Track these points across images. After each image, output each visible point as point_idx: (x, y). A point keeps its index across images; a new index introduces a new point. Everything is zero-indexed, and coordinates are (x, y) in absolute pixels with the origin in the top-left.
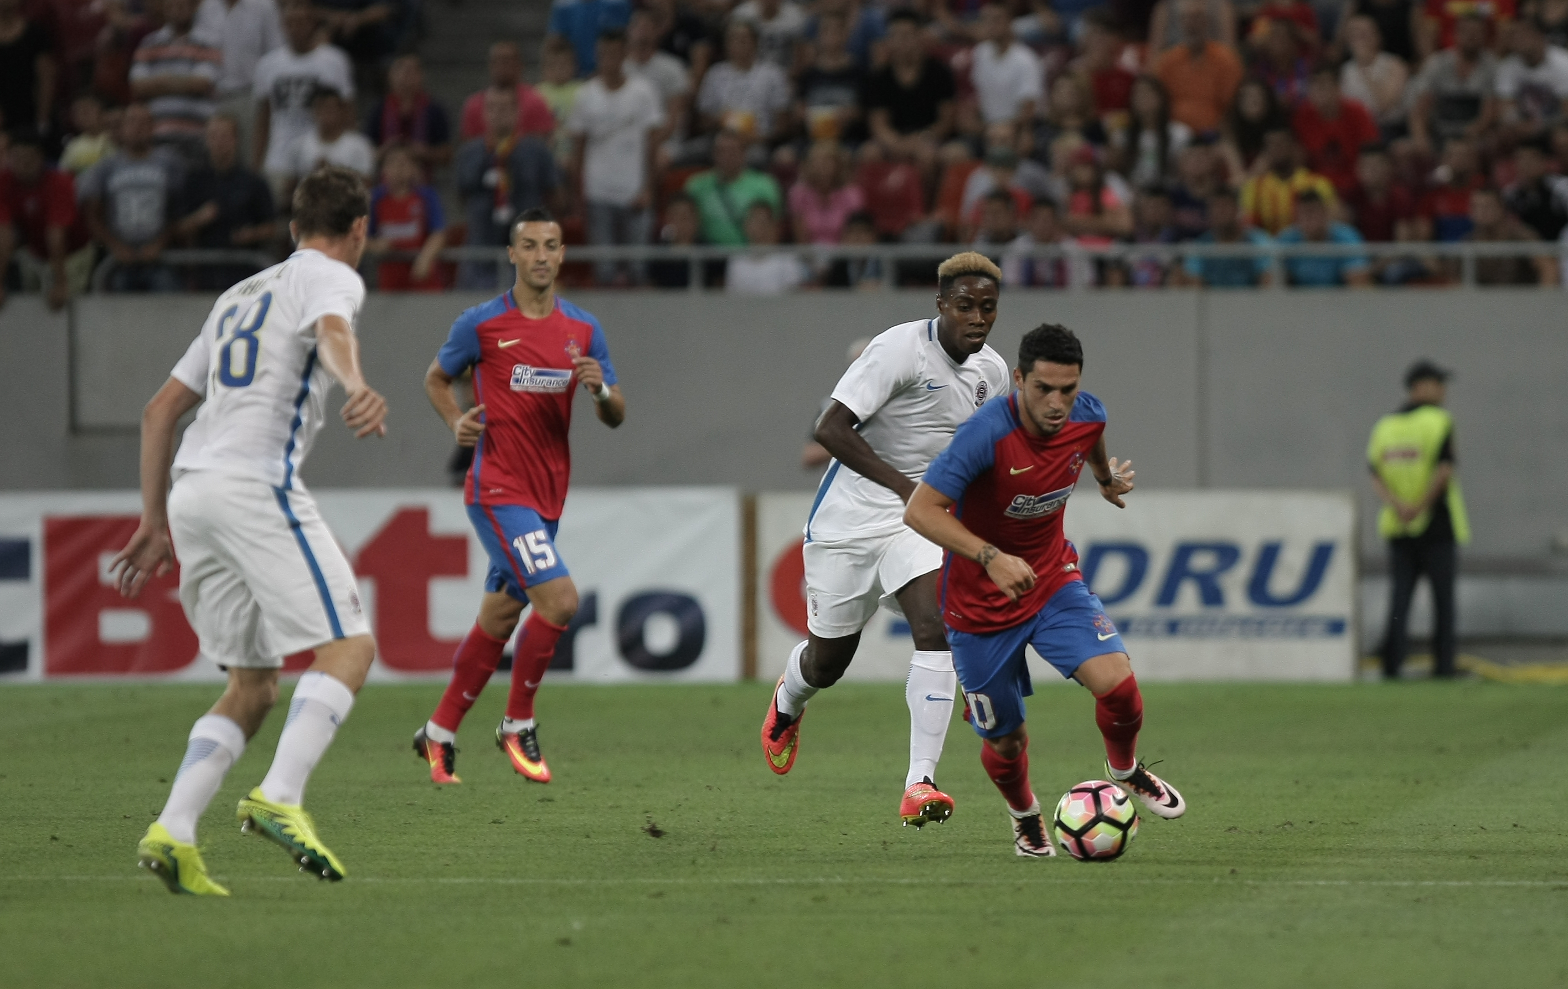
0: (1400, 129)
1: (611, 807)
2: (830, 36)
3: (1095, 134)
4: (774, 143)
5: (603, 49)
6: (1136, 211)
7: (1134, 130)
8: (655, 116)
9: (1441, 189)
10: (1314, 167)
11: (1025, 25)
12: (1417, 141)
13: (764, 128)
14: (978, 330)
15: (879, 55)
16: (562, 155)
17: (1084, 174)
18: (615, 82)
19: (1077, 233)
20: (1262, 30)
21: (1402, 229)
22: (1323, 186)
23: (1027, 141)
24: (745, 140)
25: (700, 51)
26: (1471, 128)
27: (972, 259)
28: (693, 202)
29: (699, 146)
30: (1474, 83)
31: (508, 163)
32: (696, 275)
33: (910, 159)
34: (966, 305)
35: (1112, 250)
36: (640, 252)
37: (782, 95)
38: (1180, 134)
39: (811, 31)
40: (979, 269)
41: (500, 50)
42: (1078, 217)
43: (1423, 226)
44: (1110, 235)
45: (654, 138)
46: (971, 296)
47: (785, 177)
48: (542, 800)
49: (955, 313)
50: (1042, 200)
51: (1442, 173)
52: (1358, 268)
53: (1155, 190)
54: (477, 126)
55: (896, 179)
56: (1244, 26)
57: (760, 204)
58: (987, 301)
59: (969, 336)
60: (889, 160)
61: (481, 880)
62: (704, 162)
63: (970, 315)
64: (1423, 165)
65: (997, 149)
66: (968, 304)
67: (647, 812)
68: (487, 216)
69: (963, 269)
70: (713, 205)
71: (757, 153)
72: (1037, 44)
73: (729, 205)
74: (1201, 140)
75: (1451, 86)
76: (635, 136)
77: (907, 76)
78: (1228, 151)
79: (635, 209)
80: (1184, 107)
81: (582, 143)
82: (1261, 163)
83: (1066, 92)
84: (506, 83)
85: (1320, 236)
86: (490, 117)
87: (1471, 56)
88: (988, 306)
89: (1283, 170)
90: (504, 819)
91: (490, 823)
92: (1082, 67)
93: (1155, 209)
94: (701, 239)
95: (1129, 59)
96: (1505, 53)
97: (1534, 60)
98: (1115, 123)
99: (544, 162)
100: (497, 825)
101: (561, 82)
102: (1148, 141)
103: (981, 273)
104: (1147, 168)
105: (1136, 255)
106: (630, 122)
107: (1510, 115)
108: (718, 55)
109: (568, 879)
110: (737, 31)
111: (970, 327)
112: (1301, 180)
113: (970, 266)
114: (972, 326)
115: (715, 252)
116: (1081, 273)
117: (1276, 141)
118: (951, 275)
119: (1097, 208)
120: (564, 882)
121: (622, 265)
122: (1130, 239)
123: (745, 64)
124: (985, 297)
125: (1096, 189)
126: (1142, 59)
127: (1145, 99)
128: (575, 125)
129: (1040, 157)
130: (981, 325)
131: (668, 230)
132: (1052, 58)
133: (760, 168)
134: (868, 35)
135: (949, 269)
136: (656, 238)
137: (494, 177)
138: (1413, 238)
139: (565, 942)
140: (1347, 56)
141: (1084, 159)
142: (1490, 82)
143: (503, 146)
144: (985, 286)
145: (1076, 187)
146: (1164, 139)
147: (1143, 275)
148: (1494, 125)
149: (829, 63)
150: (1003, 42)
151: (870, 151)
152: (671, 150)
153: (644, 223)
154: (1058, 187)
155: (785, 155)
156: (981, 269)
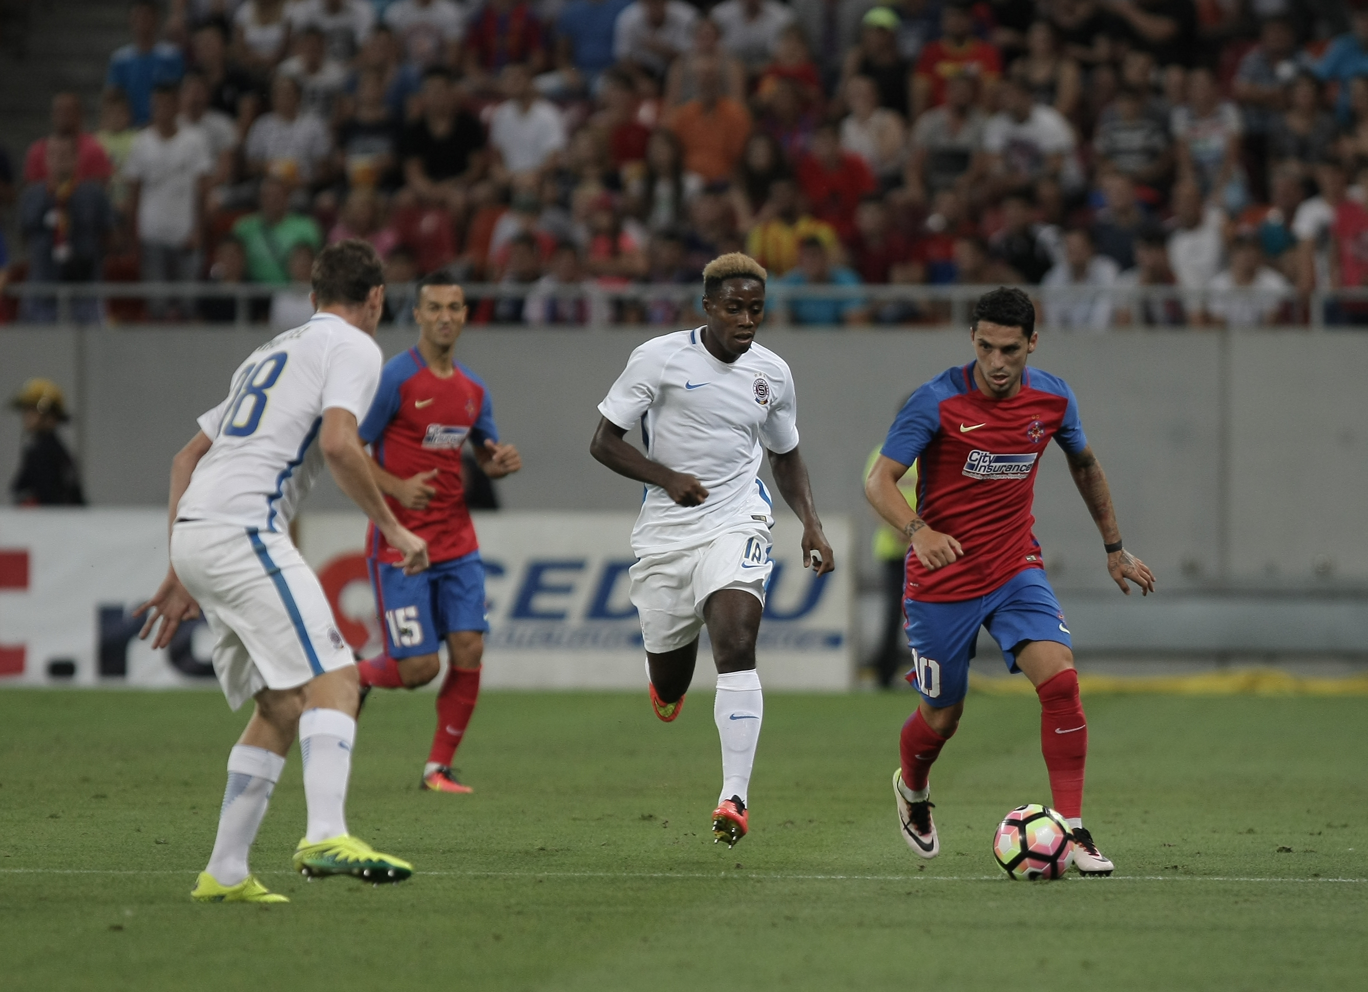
0: (895, 181)
1: (160, 803)
2: (368, 89)
3: (613, 182)
4: (316, 188)
5: (157, 103)
6: (651, 254)
7: (651, 179)
8: (204, 163)
9: (932, 237)
10: (818, 214)
11: (549, 82)
12: (912, 192)
13: (307, 175)
14: (747, 332)
15: (414, 109)
16: (119, 199)
17: (604, 220)
18: (168, 131)
19: (597, 274)
20: (770, 89)
21: (898, 273)
22: (825, 233)
23: (550, 191)
24: (287, 186)
25: (247, 104)
26: (962, 180)
27: (740, 261)
28: (240, 244)
29: (245, 191)
30: (964, 138)
31: (67, 205)
32: (242, 312)
33: (441, 205)
34: (735, 308)
35: (630, 291)
36: (190, 289)
37: (323, 146)
38: (693, 183)
39: (351, 85)
40: (747, 271)
41: (62, 102)
42: (598, 259)
43: (916, 270)
44: (628, 277)
45: (204, 185)
46: (740, 298)
47: (326, 221)
48: (96, 797)
49: (723, 314)
50: (564, 244)
51: (935, 222)
52: (854, 310)
53: (670, 235)
54: (40, 172)
55: (428, 223)
56: (752, 84)
57: (303, 247)
58: (756, 303)
59: (738, 337)
60: (422, 206)
61: (40, 871)
62: (249, 206)
63: (740, 317)
64: (918, 213)
65: (523, 196)
66: (738, 305)
67: (194, 808)
68: (48, 254)
69: (732, 271)
70: (258, 246)
71: (299, 198)
72: (560, 100)
73: (272, 246)
74: (713, 189)
75: (943, 141)
76: (186, 181)
77: (441, 128)
78: (738, 200)
79: (186, 250)
80: (697, 158)
81: (136, 188)
82: (769, 209)
83: (585, 145)
84: (70, 131)
85: (822, 278)
86: (52, 163)
87: (962, 112)
88: (756, 308)
89: (789, 217)
90: (61, 814)
91: (47, 818)
92: (603, 121)
93: (667, 253)
94: (246, 276)
95: (646, 113)
96: (994, 109)
97: (1021, 117)
98: (632, 175)
99: (102, 204)
100: (54, 820)
101: (118, 130)
102: (663, 190)
103: (749, 275)
104: (663, 215)
105: (652, 294)
106: (183, 168)
107: (997, 168)
108: (264, 107)
109: (120, 870)
110: (281, 86)
111: (739, 329)
112: (805, 227)
113: (739, 268)
114: (742, 328)
115: (262, 289)
116: (599, 311)
117: (781, 191)
118: (720, 277)
119: (615, 250)
120: (117, 872)
121: (174, 302)
122: (646, 279)
123: (290, 115)
124: (753, 299)
125: (615, 233)
126: (659, 114)
127: (660, 151)
128: (131, 170)
129: (564, 204)
130: (749, 327)
131: (217, 269)
132: (573, 113)
133: (305, 211)
134: (404, 90)
135: (717, 271)
136: (204, 276)
137: (53, 218)
138: (910, 281)
139: (119, 928)
140: (846, 113)
141: (604, 206)
142: (980, 137)
143: (63, 189)
144: (753, 288)
145: (596, 232)
146: (678, 189)
147: (658, 313)
148: (982, 177)
149: (367, 114)
150: (525, 100)
151: (404, 197)
152: (219, 197)
153: (195, 262)
154: (580, 234)
155: (326, 200)
156: (750, 271)
